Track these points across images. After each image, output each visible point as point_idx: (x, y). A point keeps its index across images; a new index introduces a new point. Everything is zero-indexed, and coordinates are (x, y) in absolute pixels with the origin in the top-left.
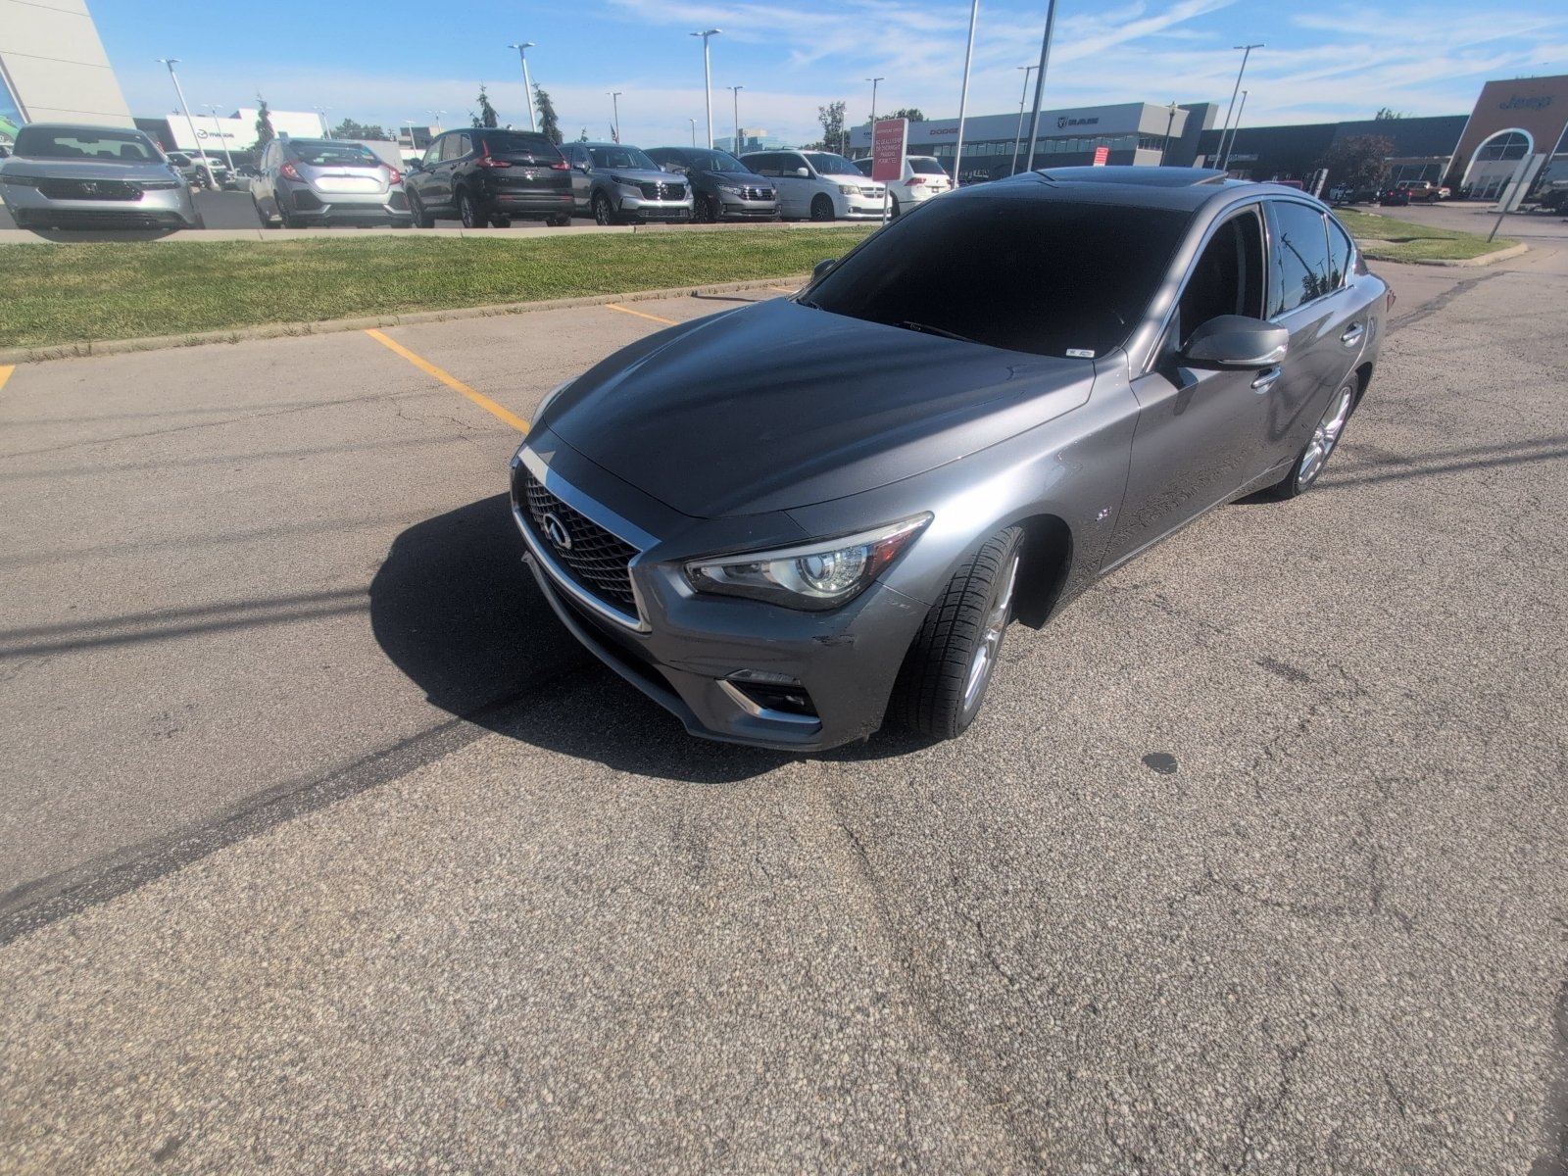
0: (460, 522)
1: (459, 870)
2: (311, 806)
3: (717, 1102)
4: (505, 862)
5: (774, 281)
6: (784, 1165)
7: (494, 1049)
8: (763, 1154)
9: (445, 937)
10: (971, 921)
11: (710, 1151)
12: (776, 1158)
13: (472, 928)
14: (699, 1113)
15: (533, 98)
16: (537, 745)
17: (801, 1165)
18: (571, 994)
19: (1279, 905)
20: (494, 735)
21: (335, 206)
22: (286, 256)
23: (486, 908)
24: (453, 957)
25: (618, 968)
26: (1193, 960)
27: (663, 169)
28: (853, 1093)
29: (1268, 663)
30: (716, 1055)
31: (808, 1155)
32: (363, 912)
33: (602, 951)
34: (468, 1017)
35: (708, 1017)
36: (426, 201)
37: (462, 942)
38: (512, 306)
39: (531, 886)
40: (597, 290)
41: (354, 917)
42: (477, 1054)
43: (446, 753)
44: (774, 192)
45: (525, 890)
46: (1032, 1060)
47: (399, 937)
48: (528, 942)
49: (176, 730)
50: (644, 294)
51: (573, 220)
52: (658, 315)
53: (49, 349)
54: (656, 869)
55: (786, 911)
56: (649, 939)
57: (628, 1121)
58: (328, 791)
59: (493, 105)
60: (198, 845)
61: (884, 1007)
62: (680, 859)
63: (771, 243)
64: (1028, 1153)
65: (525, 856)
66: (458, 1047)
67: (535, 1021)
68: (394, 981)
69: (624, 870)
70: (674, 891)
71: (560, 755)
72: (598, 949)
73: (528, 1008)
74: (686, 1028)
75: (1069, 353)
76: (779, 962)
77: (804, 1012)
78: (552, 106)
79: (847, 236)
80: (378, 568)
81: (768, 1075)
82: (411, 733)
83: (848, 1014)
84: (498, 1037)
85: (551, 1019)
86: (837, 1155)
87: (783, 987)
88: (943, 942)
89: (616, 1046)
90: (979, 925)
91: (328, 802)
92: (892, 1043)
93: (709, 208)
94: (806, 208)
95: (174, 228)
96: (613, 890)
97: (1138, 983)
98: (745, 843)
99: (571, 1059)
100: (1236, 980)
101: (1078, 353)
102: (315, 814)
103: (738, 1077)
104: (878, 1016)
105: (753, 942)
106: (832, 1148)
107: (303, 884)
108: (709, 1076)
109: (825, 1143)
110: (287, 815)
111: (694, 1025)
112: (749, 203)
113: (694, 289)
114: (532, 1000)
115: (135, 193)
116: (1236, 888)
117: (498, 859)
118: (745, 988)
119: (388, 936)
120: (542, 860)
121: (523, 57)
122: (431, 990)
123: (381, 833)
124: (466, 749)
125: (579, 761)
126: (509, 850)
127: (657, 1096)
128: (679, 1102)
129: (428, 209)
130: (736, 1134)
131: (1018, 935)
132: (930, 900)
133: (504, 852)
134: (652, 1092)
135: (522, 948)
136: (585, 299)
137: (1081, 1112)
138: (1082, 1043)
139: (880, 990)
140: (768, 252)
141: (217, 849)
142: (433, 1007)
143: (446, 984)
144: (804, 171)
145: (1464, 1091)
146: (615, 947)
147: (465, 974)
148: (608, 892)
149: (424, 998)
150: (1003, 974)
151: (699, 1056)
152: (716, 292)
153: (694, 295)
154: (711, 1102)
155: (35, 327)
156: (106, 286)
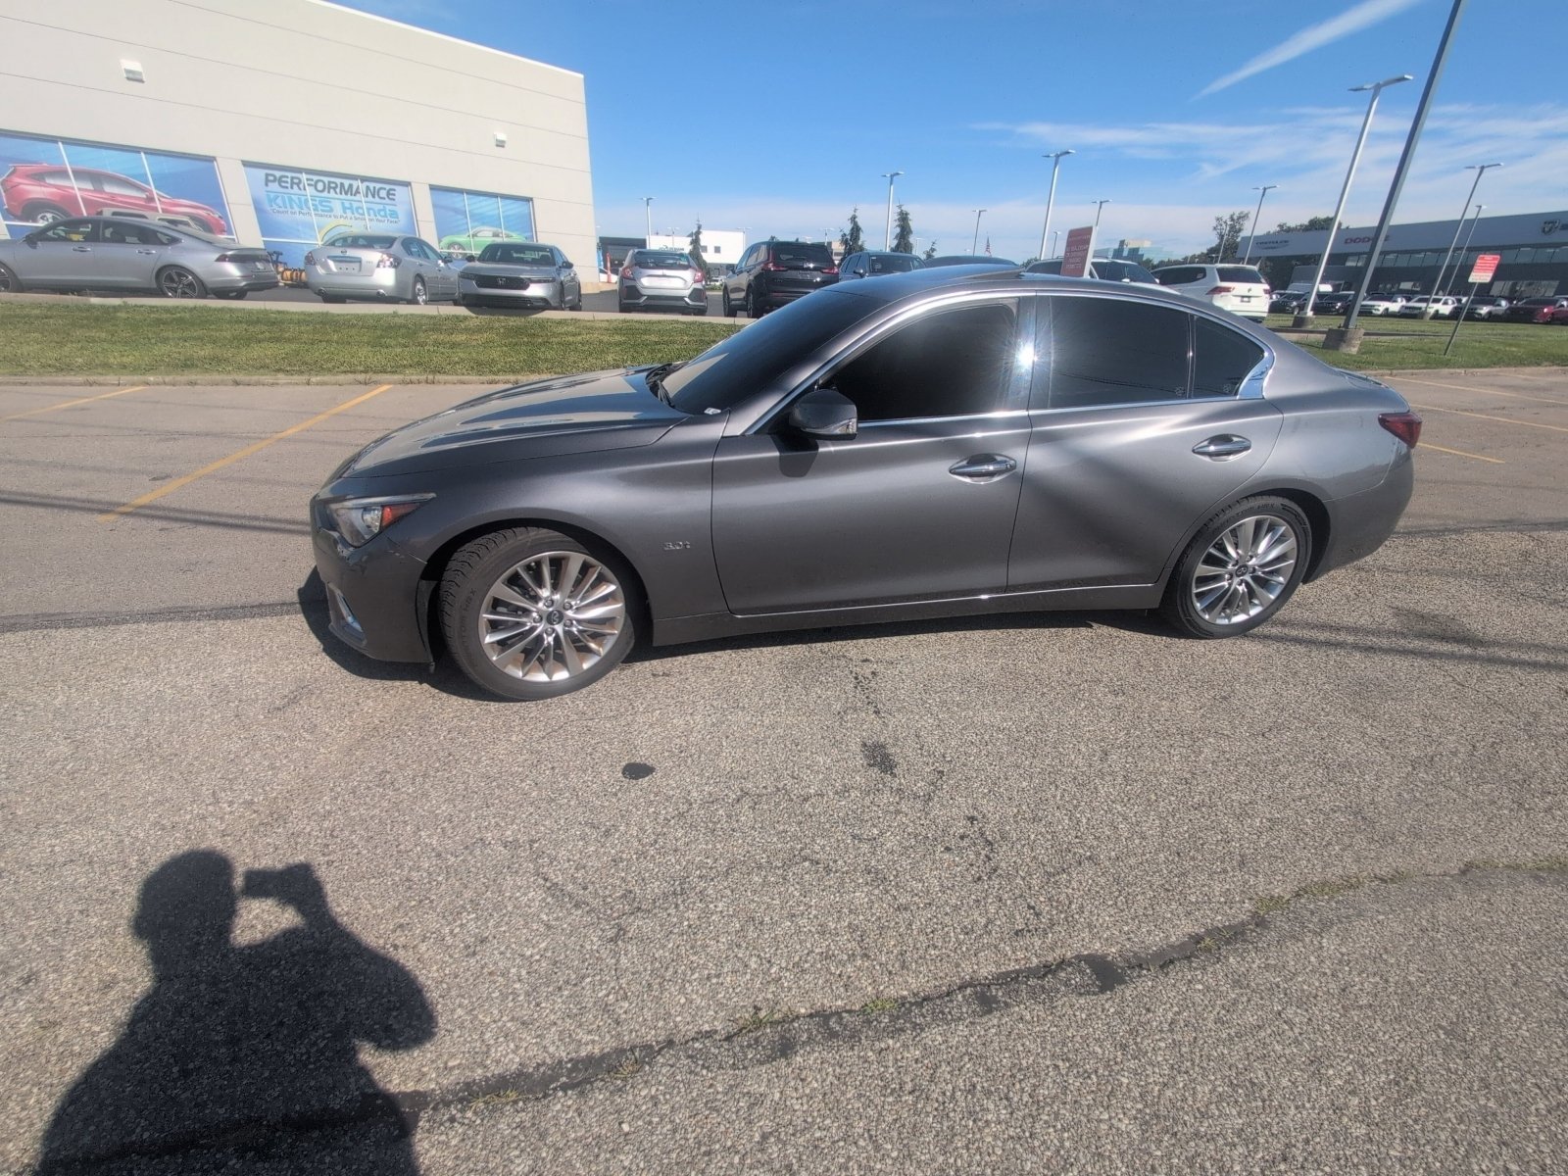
2: (184, 619)
15: (893, 216)
16: (309, 626)
18: (141, 735)
20: (300, 615)
21: (650, 297)
22: (590, 329)
23: (173, 687)
24: (130, 700)
25: (174, 734)
30: (147, 786)
32: (132, 668)
34: (96, 724)
35: (170, 770)
36: (733, 296)
37: (143, 696)
39: (202, 686)
41: (126, 669)
42: (76, 739)
43: (268, 616)
45: (198, 686)
48: (163, 707)
49: (191, 570)
53: (414, 378)
54: (260, 701)
58: (200, 615)
60: (126, 619)
62: (278, 701)
65: (222, 672)
66: (76, 733)
67: (113, 738)
68: (99, 699)
69: (247, 696)
70: (250, 714)
71: (311, 635)
72: (181, 723)
75: (707, 411)
76: (236, 765)
78: (910, 223)
82: (269, 602)
87: (219, 776)
89: (121, 762)
91: (192, 620)
95: (543, 309)
96: (228, 702)
98: (318, 708)
99: (99, 758)
101: (711, 411)
102: (180, 623)
105: (241, 751)
107: (132, 649)
108: (130, 792)
110: (171, 620)
114: (126, 729)
115: (523, 284)
118: (204, 767)
120: (225, 677)
121: (891, 184)
122: (103, 708)
123: (189, 640)
124: (279, 617)
125: (315, 640)
127: (100, 788)
128: (103, 795)
129: (733, 302)
134: (102, 786)
135: (157, 709)
141: (129, 624)
142: (93, 715)
143: (111, 709)
146: (188, 725)
147: (123, 708)
148: (225, 702)
149: (96, 710)
155: (419, 364)
156: (474, 343)
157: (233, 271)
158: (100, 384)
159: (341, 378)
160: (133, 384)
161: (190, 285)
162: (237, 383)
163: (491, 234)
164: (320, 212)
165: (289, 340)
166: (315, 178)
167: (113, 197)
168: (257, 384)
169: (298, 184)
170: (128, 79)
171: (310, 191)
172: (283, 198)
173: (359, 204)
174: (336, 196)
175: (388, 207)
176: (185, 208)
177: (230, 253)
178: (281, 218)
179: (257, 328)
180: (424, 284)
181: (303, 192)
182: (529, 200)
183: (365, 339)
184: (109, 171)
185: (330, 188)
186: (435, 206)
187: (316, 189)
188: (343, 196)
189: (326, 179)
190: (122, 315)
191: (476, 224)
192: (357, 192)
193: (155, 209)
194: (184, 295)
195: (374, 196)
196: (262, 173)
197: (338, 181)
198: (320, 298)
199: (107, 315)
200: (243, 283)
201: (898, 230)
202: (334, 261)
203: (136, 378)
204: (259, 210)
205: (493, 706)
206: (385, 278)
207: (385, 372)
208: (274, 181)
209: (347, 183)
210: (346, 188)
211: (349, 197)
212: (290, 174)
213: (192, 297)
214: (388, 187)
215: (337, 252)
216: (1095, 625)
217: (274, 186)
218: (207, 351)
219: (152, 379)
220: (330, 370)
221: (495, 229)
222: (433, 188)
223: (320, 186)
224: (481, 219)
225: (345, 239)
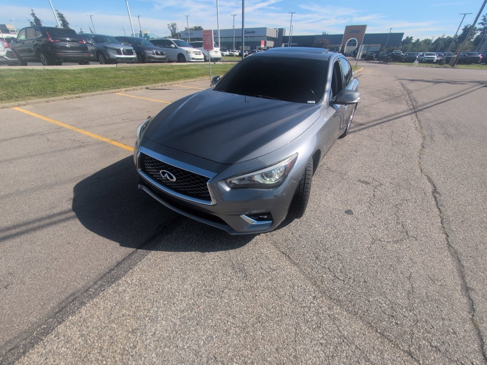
0: (98, 178)
1: (165, 302)
2: (91, 297)
3: (287, 345)
4: (180, 294)
5: (174, 82)
6: (315, 355)
7: (210, 358)
8: (307, 355)
9: (172, 327)
10: (326, 268)
11: (293, 360)
12: (311, 354)
13: (181, 320)
14: (284, 350)
15: (57, 16)
16: (171, 251)
17: (319, 353)
18: (226, 330)
19: (390, 242)
20: (153, 252)
23: (182, 312)
24: (179, 332)
25: (237, 316)
26: (380, 262)
27: (122, 44)
28: (321, 327)
29: (359, 181)
30: (280, 331)
31: (319, 349)
32: (135, 329)
33: (229, 312)
34: (195, 351)
35: (272, 321)
36: (22, 55)
37: (179, 326)
38: (78, 95)
39: (194, 299)
40: (110, 88)
41: (133, 332)
42: (205, 361)
43: (138, 263)
44: (164, 53)
45: (193, 301)
46: (359, 300)
47: (155, 333)
48: (203, 318)
49: (8, 285)
50: (129, 89)
51: (90, 62)
52: (137, 96)
54: (233, 281)
55: (277, 281)
56: (242, 303)
57: (265, 362)
58: (96, 289)
59: (38, 17)
60: (46, 328)
61: (317, 299)
62: (238, 275)
63: (168, 70)
64: (369, 325)
65: (187, 290)
66: (197, 362)
67: (219, 343)
68: (161, 349)
69: (223, 284)
70: (242, 286)
71: (181, 253)
72: (227, 312)
73: (214, 340)
74: (267, 326)
75: (308, 102)
76: (283, 297)
77: (297, 309)
78: (66, 19)
79: (193, 67)
80: (72, 201)
81: (297, 331)
82: (120, 259)
83: (309, 305)
84: (210, 353)
85: (224, 340)
86: (326, 346)
87: (288, 304)
88: (322, 276)
89: (249, 340)
90: (329, 269)
91: (98, 294)
92: (324, 309)
93: (142, 58)
94: (176, 58)
96: (223, 292)
97: (372, 271)
98: (255, 265)
99: (237, 350)
100: (391, 263)
101: (311, 102)
102: (95, 300)
103: (289, 335)
104: (317, 303)
105: (273, 294)
106: (324, 345)
107: (104, 327)
108: (281, 338)
109: (322, 344)
110: (83, 303)
111: (269, 325)
112: (156, 56)
113: (147, 86)
114: (214, 336)
116: (380, 240)
117: (178, 294)
118: (278, 308)
119: (150, 334)
120: (193, 289)
122: (177, 346)
123: (127, 298)
124: (145, 259)
125: (189, 253)
126: (180, 290)
127: (270, 351)
128: (277, 350)
129: (23, 58)
130: (297, 352)
131: (339, 268)
132: (313, 265)
133: (178, 291)
134: (267, 350)
135: (202, 321)
136: (107, 91)
137: (375, 310)
138: (367, 292)
139: (313, 295)
140: (169, 73)
141: (57, 326)
142: (181, 352)
143: (181, 342)
144: (173, 46)
145: (442, 274)
146: (233, 310)
147: (186, 337)
148: (221, 293)
149: (176, 351)
150: (341, 280)
151: (275, 333)
152: (154, 87)
153: (147, 88)
154: (286, 346)
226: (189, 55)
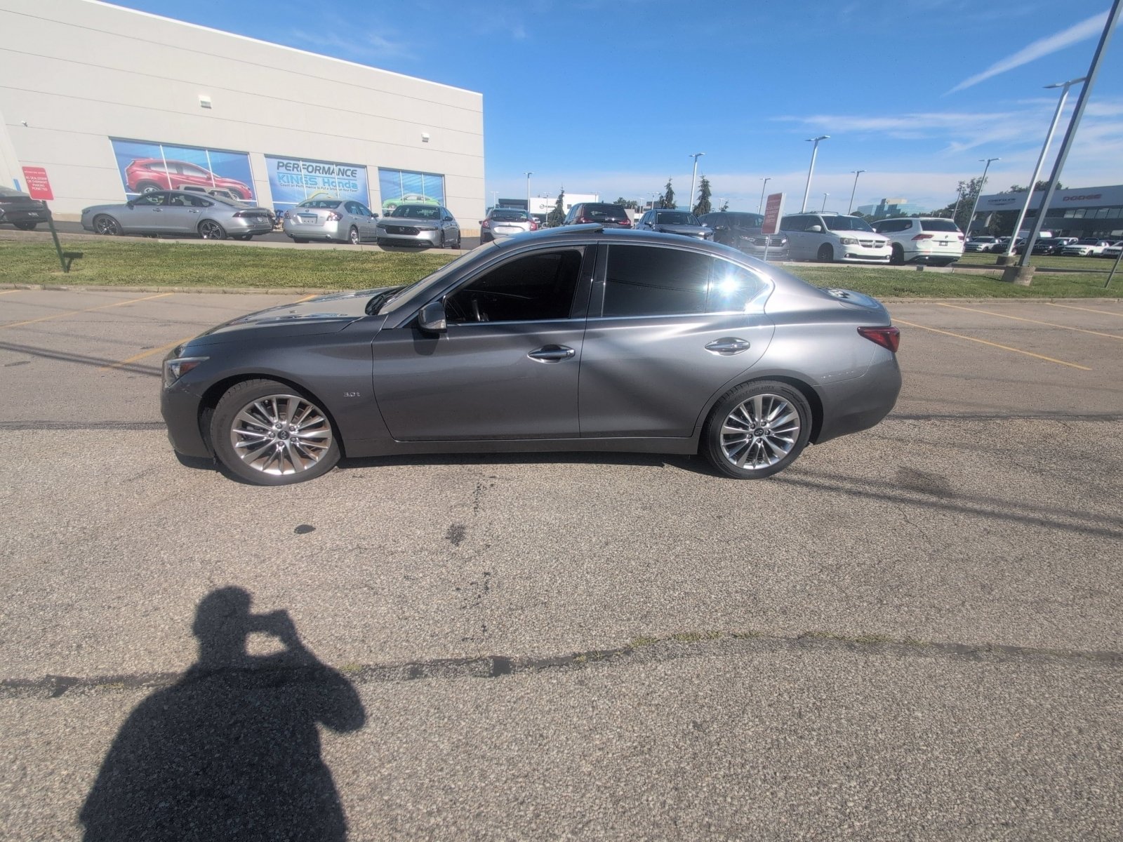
15: (698, 183)
44: (784, 241)
53: (331, 290)
59: (673, 189)
78: (710, 188)
94: (815, 253)
95: (427, 248)
115: (416, 232)
121: (696, 161)
155: (338, 282)
156: (376, 269)
157: (243, 223)
158: (147, 292)
159: (287, 290)
160: (166, 292)
161: (217, 231)
162: (225, 292)
163: (416, 198)
164: (309, 185)
165: (263, 266)
166: (308, 164)
167: (188, 178)
168: (237, 293)
169: (297, 168)
170: (203, 106)
171: (304, 172)
172: (287, 177)
173: (334, 180)
174: (320, 175)
175: (351, 181)
176: (229, 183)
177: (242, 212)
178: (284, 189)
179: (247, 259)
180: (357, 231)
181: (300, 173)
182: (442, 176)
183: (310, 266)
184: (187, 162)
185: (316, 170)
186: (381, 180)
187: (308, 170)
188: (324, 175)
189: (314, 165)
190: (173, 250)
191: (405, 192)
192: (333, 172)
193: (212, 185)
194: (213, 238)
195: (343, 175)
196: (276, 161)
197: (322, 165)
198: (293, 239)
199: (164, 249)
200: (249, 230)
201: (701, 193)
202: (302, 217)
203: (167, 288)
204: (272, 184)
205: (248, 487)
206: (332, 227)
207: (315, 287)
208: (282, 166)
209: (327, 167)
210: (326, 169)
211: (328, 175)
212: (292, 162)
213: (217, 239)
214: (352, 169)
215: (303, 211)
216: (666, 465)
217: (283, 170)
218: (214, 272)
219: (176, 288)
220: (282, 285)
221: (418, 195)
222: (380, 169)
223: (310, 169)
224: (410, 189)
225: (311, 203)
226: (845, 248)
